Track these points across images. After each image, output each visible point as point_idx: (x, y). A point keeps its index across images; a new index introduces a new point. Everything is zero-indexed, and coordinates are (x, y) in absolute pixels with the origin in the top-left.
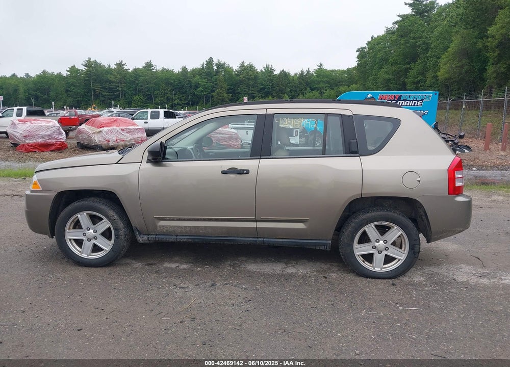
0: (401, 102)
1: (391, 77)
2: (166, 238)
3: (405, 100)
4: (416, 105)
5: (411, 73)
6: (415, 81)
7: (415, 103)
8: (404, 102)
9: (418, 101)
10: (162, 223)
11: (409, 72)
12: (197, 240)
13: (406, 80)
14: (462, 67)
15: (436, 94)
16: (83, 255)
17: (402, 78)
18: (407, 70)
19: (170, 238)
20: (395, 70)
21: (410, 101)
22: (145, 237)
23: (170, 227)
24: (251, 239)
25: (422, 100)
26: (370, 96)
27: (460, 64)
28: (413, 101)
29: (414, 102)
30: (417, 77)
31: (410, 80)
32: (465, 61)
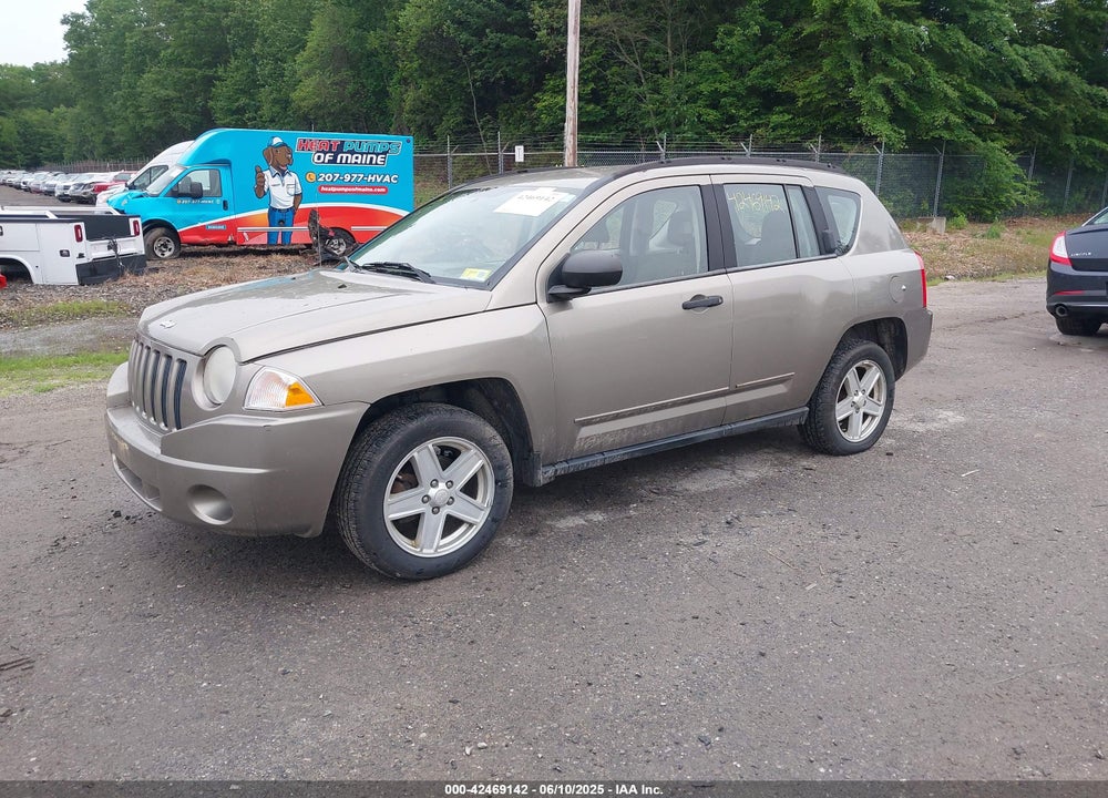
0: (345, 156)
1: (172, 93)
2: (588, 463)
3: (352, 152)
4: (374, 162)
5: (221, 89)
6: (234, 108)
7: (372, 158)
8: (350, 156)
9: (377, 155)
10: (585, 432)
11: (214, 86)
12: (637, 455)
13: (211, 103)
14: (342, 84)
15: (408, 141)
16: (424, 551)
17: (199, 99)
18: (209, 82)
19: (593, 462)
20: (179, 78)
21: (362, 154)
22: (551, 471)
23: (598, 436)
24: (714, 430)
25: (385, 153)
26: (277, 141)
27: (337, 78)
28: (369, 153)
29: (369, 156)
30: (237, 100)
31: (222, 103)
32: (345, 73)
